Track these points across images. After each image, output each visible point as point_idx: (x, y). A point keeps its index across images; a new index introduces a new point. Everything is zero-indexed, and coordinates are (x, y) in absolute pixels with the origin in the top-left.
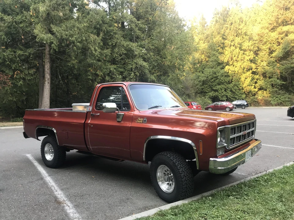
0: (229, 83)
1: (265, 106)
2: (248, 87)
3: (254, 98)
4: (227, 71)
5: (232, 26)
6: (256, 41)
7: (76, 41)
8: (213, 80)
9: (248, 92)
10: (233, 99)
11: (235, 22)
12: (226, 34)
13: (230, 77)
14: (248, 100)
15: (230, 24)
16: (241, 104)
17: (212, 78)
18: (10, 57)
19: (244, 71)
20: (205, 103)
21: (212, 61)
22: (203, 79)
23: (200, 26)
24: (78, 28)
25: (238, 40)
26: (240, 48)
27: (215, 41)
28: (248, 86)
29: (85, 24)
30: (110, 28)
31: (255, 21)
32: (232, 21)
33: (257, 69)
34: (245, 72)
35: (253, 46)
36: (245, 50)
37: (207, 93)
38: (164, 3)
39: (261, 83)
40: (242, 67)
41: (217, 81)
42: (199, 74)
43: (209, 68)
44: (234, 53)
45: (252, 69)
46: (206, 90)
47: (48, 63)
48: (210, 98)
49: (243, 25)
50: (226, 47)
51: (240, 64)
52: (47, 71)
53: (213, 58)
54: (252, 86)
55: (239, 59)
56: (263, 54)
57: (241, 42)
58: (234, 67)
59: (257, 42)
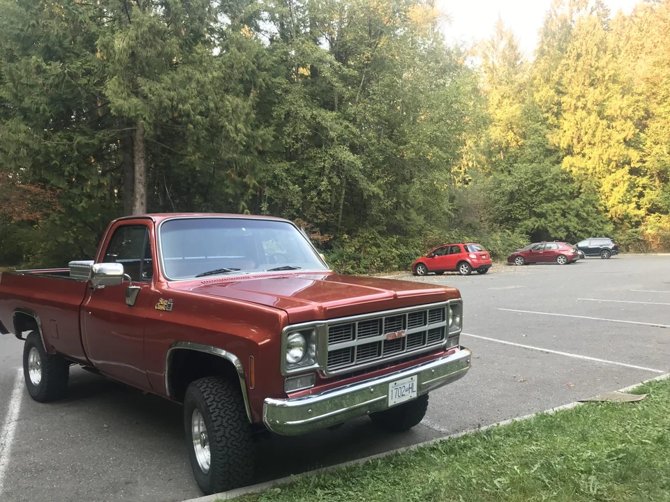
0: (574, 195)
1: (665, 252)
2: (621, 205)
3: (636, 232)
4: (568, 170)
5: (580, 63)
6: (640, 95)
7: (192, 112)
8: (533, 191)
9: (620, 217)
10: (582, 235)
11: (587, 52)
12: (564, 81)
13: (575, 183)
14: (621, 238)
15: (575, 58)
16: (598, 248)
17: (532, 187)
18: (61, 149)
19: (610, 168)
20: (510, 245)
21: (531, 146)
22: (509, 188)
23: (505, 65)
24: (198, 82)
25: (593, 94)
26: (600, 114)
27: (537, 100)
28: (619, 203)
29: (215, 74)
30: (274, 80)
31: (640, 48)
32: (579, 50)
33: (644, 162)
34: (613, 170)
35: (633, 107)
36: (612, 119)
37: (520, 220)
38: (400, 17)
39: (653, 197)
40: (605, 157)
41: (544, 192)
42: (502, 177)
43: (524, 162)
44: (584, 124)
45: (629, 164)
46: (517, 214)
47: (142, 161)
48: (527, 233)
49: (606, 58)
50: (565, 111)
51: (600, 152)
52: (140, 178)
53: (534, 139)
54: (629, 202)
55: (596, 140)
56: (659, 125)
57: (600, 98)
58: (585, 159)
59: (641, 98)
